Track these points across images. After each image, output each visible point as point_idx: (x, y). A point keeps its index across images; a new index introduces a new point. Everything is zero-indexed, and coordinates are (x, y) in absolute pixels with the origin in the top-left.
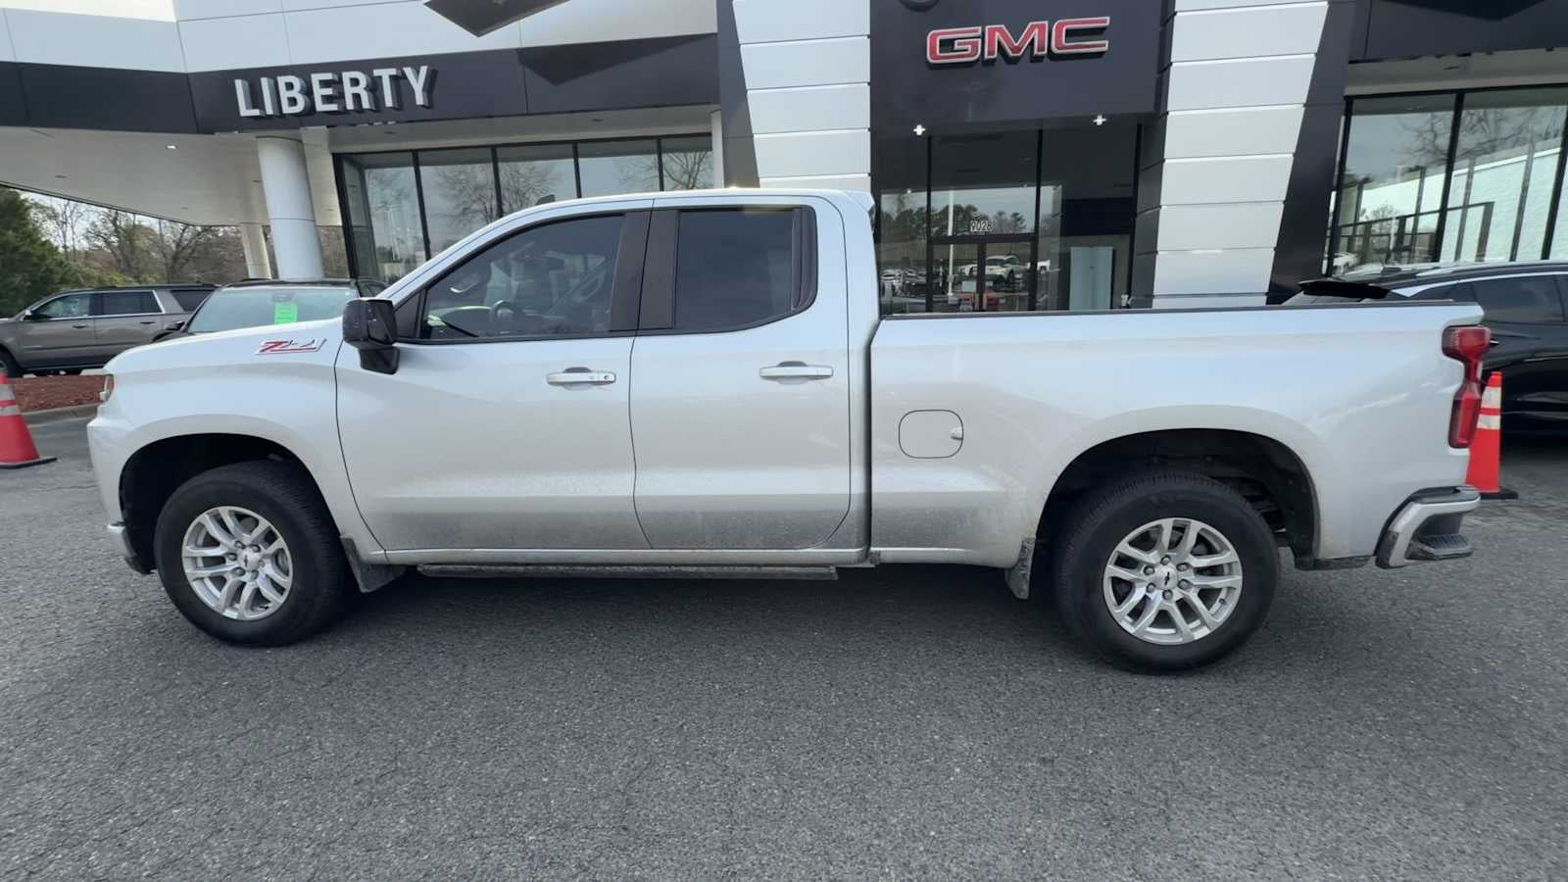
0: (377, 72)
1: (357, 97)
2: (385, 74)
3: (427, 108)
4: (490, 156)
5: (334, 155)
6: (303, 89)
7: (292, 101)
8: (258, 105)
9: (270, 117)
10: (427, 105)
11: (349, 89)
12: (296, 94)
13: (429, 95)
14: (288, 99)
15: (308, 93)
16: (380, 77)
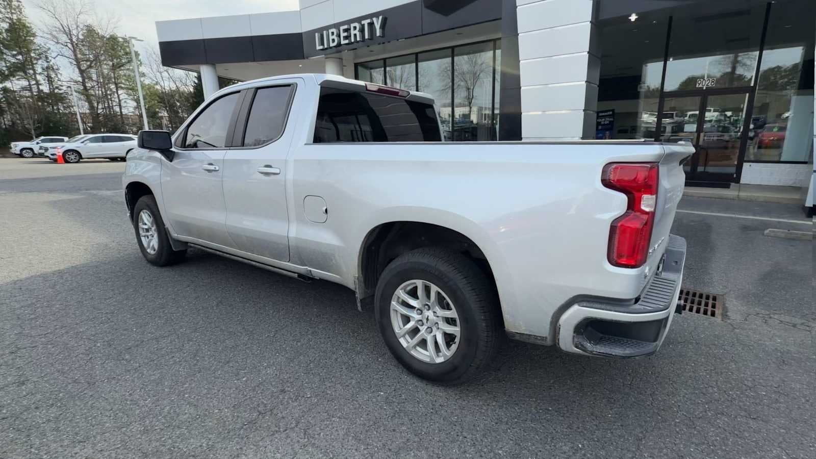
0: (363, 22)
1: (355, 35)
2: (366, 22)
3: (382, 37)
4: (414, 60)
5: (355, 64)
6: (337, 34)
7: (333, 40)
8: (322, 44)
9: (326, 49)
10: (381, 35)
11: (353, 32)
12: (335, 37)
13: (383, 31)
14: (332, 40)
15: (339, 36)
16: (364, 24)
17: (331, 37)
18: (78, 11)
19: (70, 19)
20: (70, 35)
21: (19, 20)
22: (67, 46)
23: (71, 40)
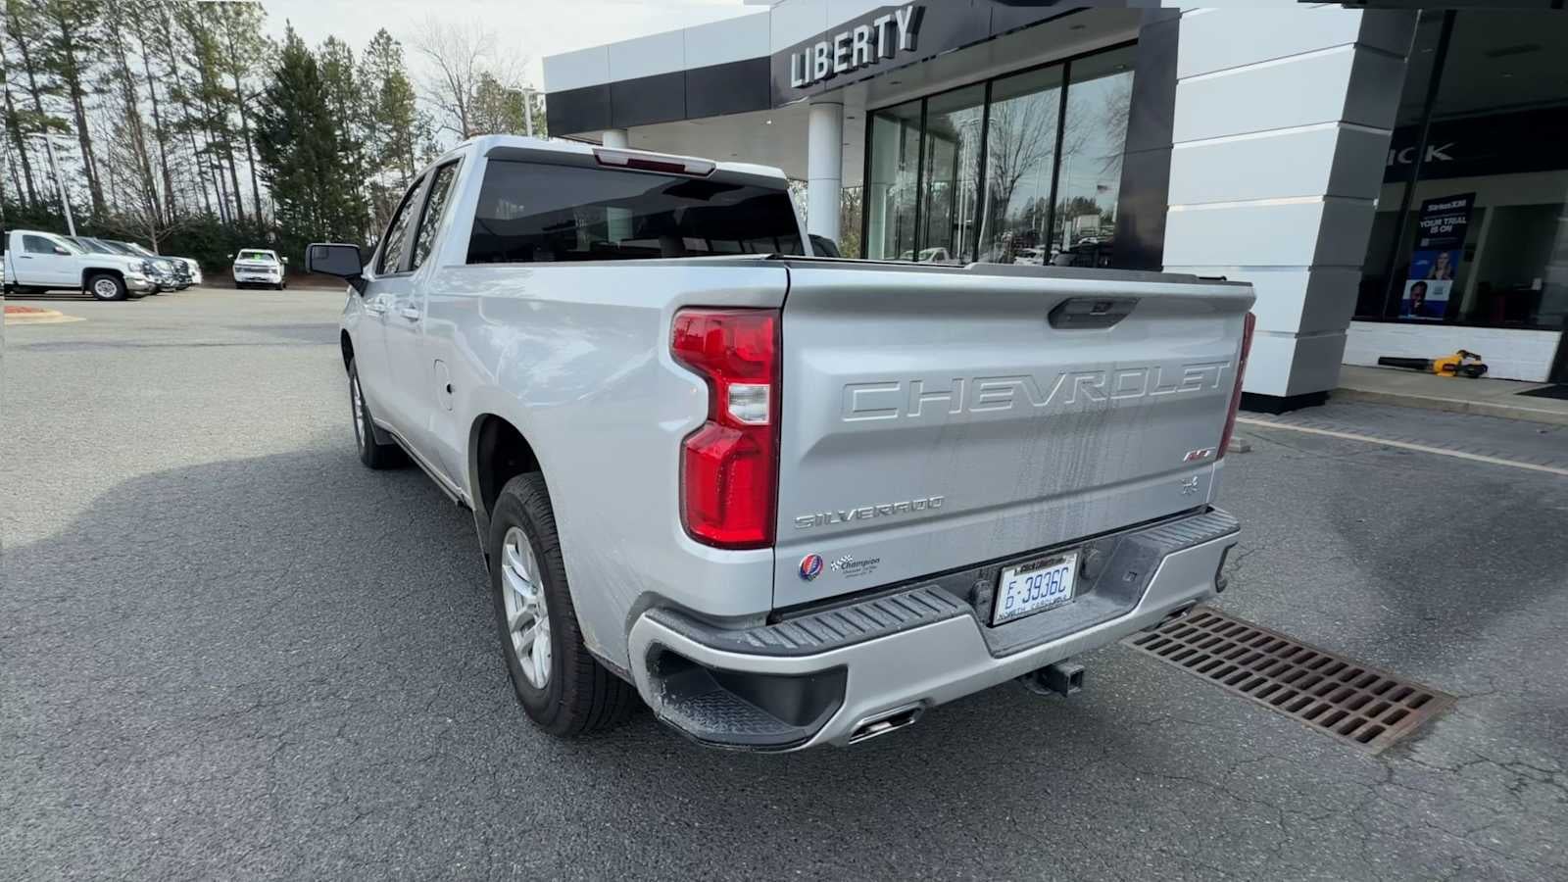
0: (876, 23)
1: (861, 51)
2: (881, 22)
4: (984, 95)
5: (868, 112)
6: (828, 54)
7: (821, 65)
8: (803, 77)
9: (809, 85)
10: (909, 47)
11: (856, 45)
12: (824, 59)
13: (913, 37)
14: (818, 65)
15: (831, 56)
16: (878, 27)
17: (818, 60)
18: (472, 50)
19: (462, 66)
20: (460, 91)
21: (398, 73)
22: (454, 111)
23: (460, 100)
